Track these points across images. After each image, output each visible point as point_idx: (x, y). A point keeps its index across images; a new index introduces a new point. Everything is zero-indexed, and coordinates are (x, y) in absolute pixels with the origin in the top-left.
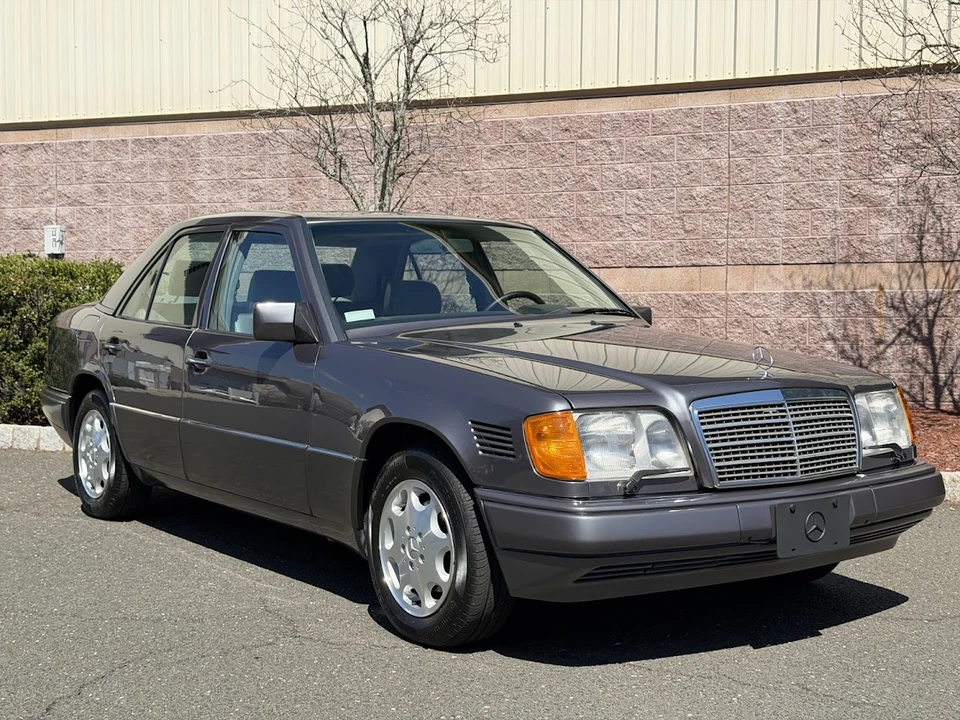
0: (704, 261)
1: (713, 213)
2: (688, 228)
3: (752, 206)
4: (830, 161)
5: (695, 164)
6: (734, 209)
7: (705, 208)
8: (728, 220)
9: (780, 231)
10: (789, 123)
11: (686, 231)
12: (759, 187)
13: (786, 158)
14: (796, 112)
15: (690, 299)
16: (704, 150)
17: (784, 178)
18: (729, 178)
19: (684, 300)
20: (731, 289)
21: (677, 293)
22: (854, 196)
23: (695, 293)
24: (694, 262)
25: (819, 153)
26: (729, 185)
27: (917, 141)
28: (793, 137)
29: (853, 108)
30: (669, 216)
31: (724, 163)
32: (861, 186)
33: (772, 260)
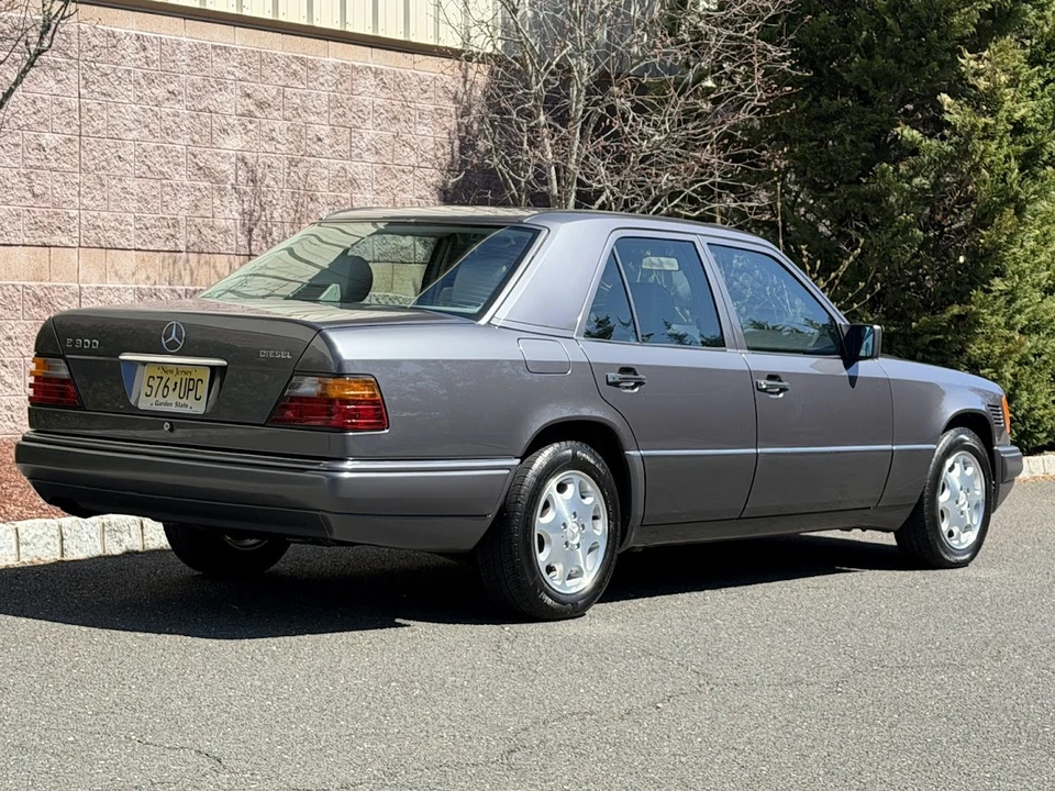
0: (55, 240)
1: (64, 173)
2: (38, 190)
3: (104, 168)
4: (177, 119)
5: (43, 100)
6: (84, 169)
7: (54, 165)
8: (79, 184)
9: (133, 205)
10: (139, 63)
11: (34, 195)
12: (110, 143)
13: (136, 108)
14: (145, 49)
15: (42, 294)
16: (52, 83)
17: (134, 134)
18: (80, 126)
19: (35, 295)
20: (85, 281)
21: (26, 284)
22: (200, 168)
23: (47, 284)
24: (45, 240)
25: (166, 109)
26: (80, 136)
27: (252, 108)
28: (142, 82)
29: (198, 56)
30: (15, 171)
31: (74, 104)
32: (205, 157)
33: (125, 244)
